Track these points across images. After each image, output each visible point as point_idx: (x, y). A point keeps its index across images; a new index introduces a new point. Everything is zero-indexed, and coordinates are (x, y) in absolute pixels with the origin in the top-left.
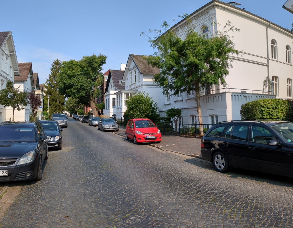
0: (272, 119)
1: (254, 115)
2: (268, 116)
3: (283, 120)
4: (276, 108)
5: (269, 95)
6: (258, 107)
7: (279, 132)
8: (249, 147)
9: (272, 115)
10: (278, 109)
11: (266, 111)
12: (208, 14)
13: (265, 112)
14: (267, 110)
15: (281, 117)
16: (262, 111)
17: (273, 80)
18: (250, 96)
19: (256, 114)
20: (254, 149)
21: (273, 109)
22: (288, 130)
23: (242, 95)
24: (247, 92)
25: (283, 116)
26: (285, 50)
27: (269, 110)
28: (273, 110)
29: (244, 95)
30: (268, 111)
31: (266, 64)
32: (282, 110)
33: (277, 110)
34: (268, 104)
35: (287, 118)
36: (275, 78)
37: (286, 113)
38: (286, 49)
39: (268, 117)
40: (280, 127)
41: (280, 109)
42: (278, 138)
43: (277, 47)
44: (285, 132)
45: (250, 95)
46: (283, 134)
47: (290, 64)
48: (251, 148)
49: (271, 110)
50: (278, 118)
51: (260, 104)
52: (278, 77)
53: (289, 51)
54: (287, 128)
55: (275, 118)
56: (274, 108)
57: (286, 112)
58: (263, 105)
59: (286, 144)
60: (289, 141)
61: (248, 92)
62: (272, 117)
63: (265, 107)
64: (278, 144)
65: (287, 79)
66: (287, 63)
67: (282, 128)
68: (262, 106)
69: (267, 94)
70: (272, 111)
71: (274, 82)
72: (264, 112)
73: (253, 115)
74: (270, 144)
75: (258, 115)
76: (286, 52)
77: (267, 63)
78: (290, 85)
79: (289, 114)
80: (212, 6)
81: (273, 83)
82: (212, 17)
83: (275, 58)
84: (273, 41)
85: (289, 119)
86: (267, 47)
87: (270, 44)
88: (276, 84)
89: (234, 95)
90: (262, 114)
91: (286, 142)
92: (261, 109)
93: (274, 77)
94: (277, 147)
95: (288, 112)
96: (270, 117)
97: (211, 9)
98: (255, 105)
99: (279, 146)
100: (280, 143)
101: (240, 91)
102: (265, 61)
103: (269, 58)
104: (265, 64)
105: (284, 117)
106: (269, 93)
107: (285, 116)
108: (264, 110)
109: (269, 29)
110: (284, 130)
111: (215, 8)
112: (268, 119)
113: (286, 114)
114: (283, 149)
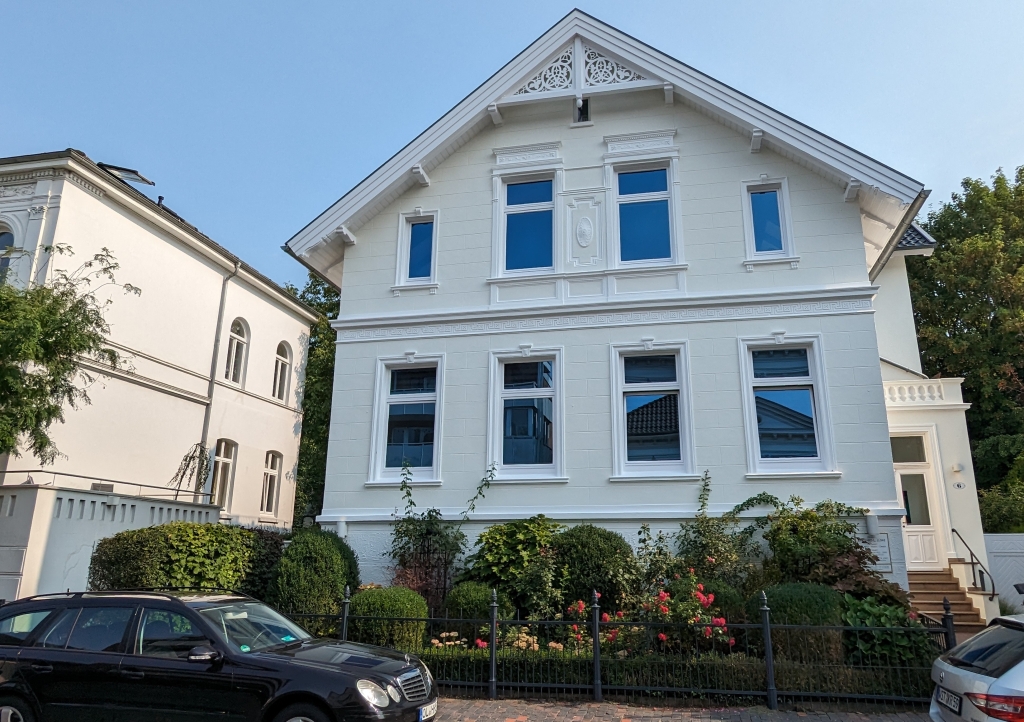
0: (199, 589)
1: (142, 574)
2: (186, 579)
3: (235, 593)
4: (217, 554)
5: (194, 505)
6: (160, 551)
7: (219, 625)
8: (125, 672)
9: (201, 577)
10: (223, 558)
11: (183, 562)
12: (30, 191)
13: (180, 567)
14: (187, 561)
15: (229, 582)
16: (171, 562)
17: (218, 453)
18: (128, 507)
19: (148, 570)
20: (141, 676)
21: (207, 556)
22: (245, 623)
23: (99, 500)
24: (115, 491)
25: (236, 581)
26: (275, 355)
27: (194, 562)
28: (208, 561)
29: (105, 499)
30: (190, 565)
31: (202, 397)
32: (235, 561)
33: (218, 560)
34: (193, 542)
35: (249, 587)
36: (228, 446)
37: (248, 570)
38: (278, 353)
39: (187, 584)
40: (225, 612)
41: (231, 557)
42: (215, 642)
43: (248, 345)
44: (237, 627)
45: (129, 503)
46: (230, 632)
47: (283, 402)
48: (131, 672)
49: (202, 559)
50: (220, 586)
51: (167, 540)
52: (236, 445)
53: (287, 361)
54: (244, 615)
55: (209, 586)
56: (212, 554)
57: (249, 567)
58: (175, 544)
59: (235, 656)
60: (246, 649)
61: (118, 489)
62: (199, 584)
63: (181, 551)
64: (213, 657)
65: (268, 453)
66: (276, 399)
67: (230, 616)
68: (172, 547)
69: (190, 500)
70: (202, 564)
71: (221, 459)
72: (176, 568)
73: (137, 576)
74: (193, 658)
75: (154, 574)
76: (277, 362)
77: (206, 395)
78: (274, 473)
79: (256, 576)
80: (54, 169)
81: (216, 463)
82: (42, 208)
83: (235, 379)
84: (239, 325)
85: (255, 589)
86: (217, 341)
87: (226, 333)
88: (226, 466)
89: (66, 497)
90: (169, 574)
91: (235, 653)
92: (168, 556)
93: (223, 444)
94: (209, 666)
95: (254, 568)
96: (192, 583)
97: (44, 178)
98: (151, 544)
99: (215, 664)
100: (219, 655)
101: (87, 486)
102: (200, 388)
103: (217, 378)
104: (199, 396)
105: (239, 584)
106: (196, 498)
107: (242, 582)
108: (178, 561)
109: (231, 284)
110: (232, 620)
111: (64, 179)
112: (187, 590)
113: (247, 574)
114: (226, 669)
